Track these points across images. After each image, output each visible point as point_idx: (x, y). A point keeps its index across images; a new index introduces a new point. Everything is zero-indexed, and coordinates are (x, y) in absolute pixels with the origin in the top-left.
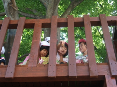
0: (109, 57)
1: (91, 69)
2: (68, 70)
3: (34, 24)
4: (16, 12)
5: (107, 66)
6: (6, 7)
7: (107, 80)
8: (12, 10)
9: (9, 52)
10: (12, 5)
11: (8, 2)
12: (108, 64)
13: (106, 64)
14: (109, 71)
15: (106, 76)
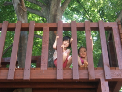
0: (104, 63)
1: (90, 74)
2: (72, 73)
3: (43, 28)
4: (25, 13)
5: (102, 70)
6: (16, 7)
7: (102, 83)
8: (22, 11)
9: (21, 51)
10: (22, 7)
11: (18, 3)
12: (103, 69)
13: (101, 69)
14: (103, 75)
15: (101, 79)
